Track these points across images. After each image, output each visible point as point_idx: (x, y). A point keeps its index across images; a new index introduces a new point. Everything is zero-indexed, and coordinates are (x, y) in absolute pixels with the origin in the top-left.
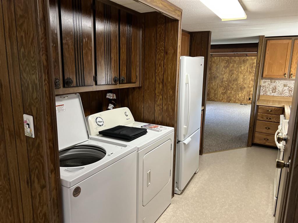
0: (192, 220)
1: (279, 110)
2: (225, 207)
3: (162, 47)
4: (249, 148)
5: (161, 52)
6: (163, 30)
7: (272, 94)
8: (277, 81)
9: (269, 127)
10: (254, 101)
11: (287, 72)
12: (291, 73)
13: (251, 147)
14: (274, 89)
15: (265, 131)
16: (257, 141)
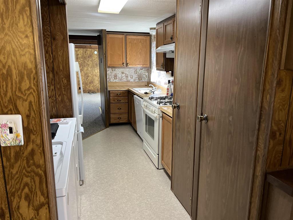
0: (109, 199)
1: (125, 93)
2: (125, 178)
3: (48, 32)
4: (108, 129)
5: (47, 37)
6: (46, 13)
7: (115, 81)
8: (116, 69)
9: (120, 108)
10: (106, 87)
11: (124, 62)
12: (127, 62)
13: (109, 127)
14: (115, 76)
15: (117, 111)
16: (112, 121)
